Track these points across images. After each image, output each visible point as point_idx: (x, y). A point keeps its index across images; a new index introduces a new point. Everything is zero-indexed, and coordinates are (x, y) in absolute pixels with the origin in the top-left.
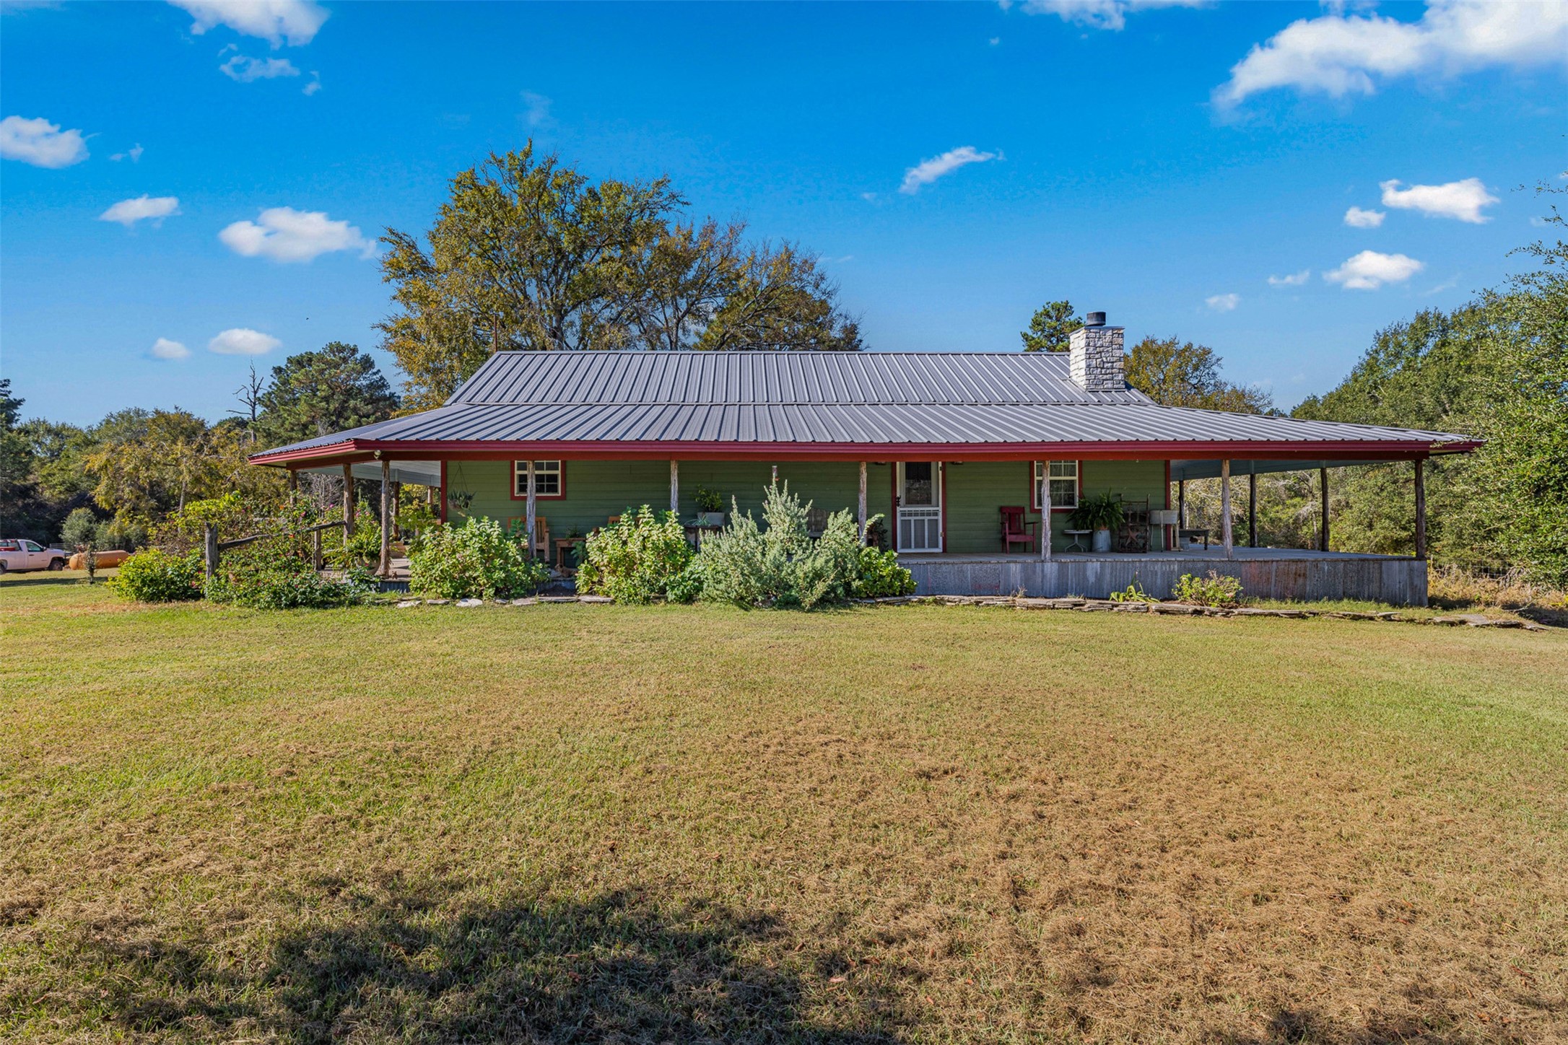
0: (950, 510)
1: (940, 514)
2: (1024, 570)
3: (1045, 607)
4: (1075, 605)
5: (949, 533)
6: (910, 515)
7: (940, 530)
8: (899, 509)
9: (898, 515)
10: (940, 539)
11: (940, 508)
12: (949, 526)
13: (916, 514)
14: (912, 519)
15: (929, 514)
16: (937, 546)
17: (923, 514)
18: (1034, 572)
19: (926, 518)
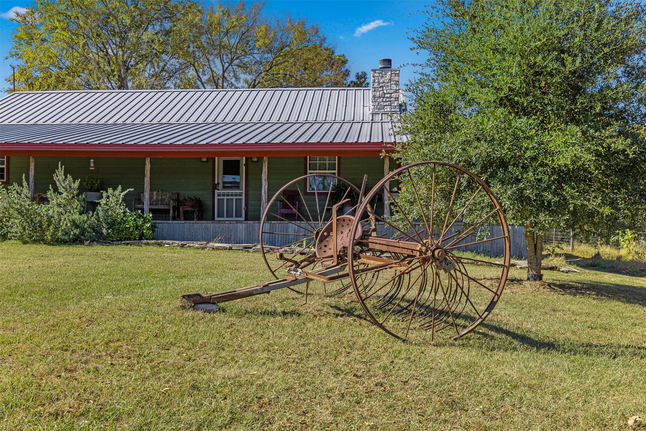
0: (251, 193)
1: (244, 195)
2: (247, 228)
3: (225, 249)
4: (246, 248)
5: (249, 207)
6: (224, 195)
7: (244, 206)
8: (216, 191)
9: (216, 195)
10: (243, 212)
11: (244, 191)
12: (250, 202)
13: (228, 195)
14: (225, 198)
15: (236, 195)
16: (241, 217)
17: (232, 195)
18: (253, 229)
19: (234, 198)
